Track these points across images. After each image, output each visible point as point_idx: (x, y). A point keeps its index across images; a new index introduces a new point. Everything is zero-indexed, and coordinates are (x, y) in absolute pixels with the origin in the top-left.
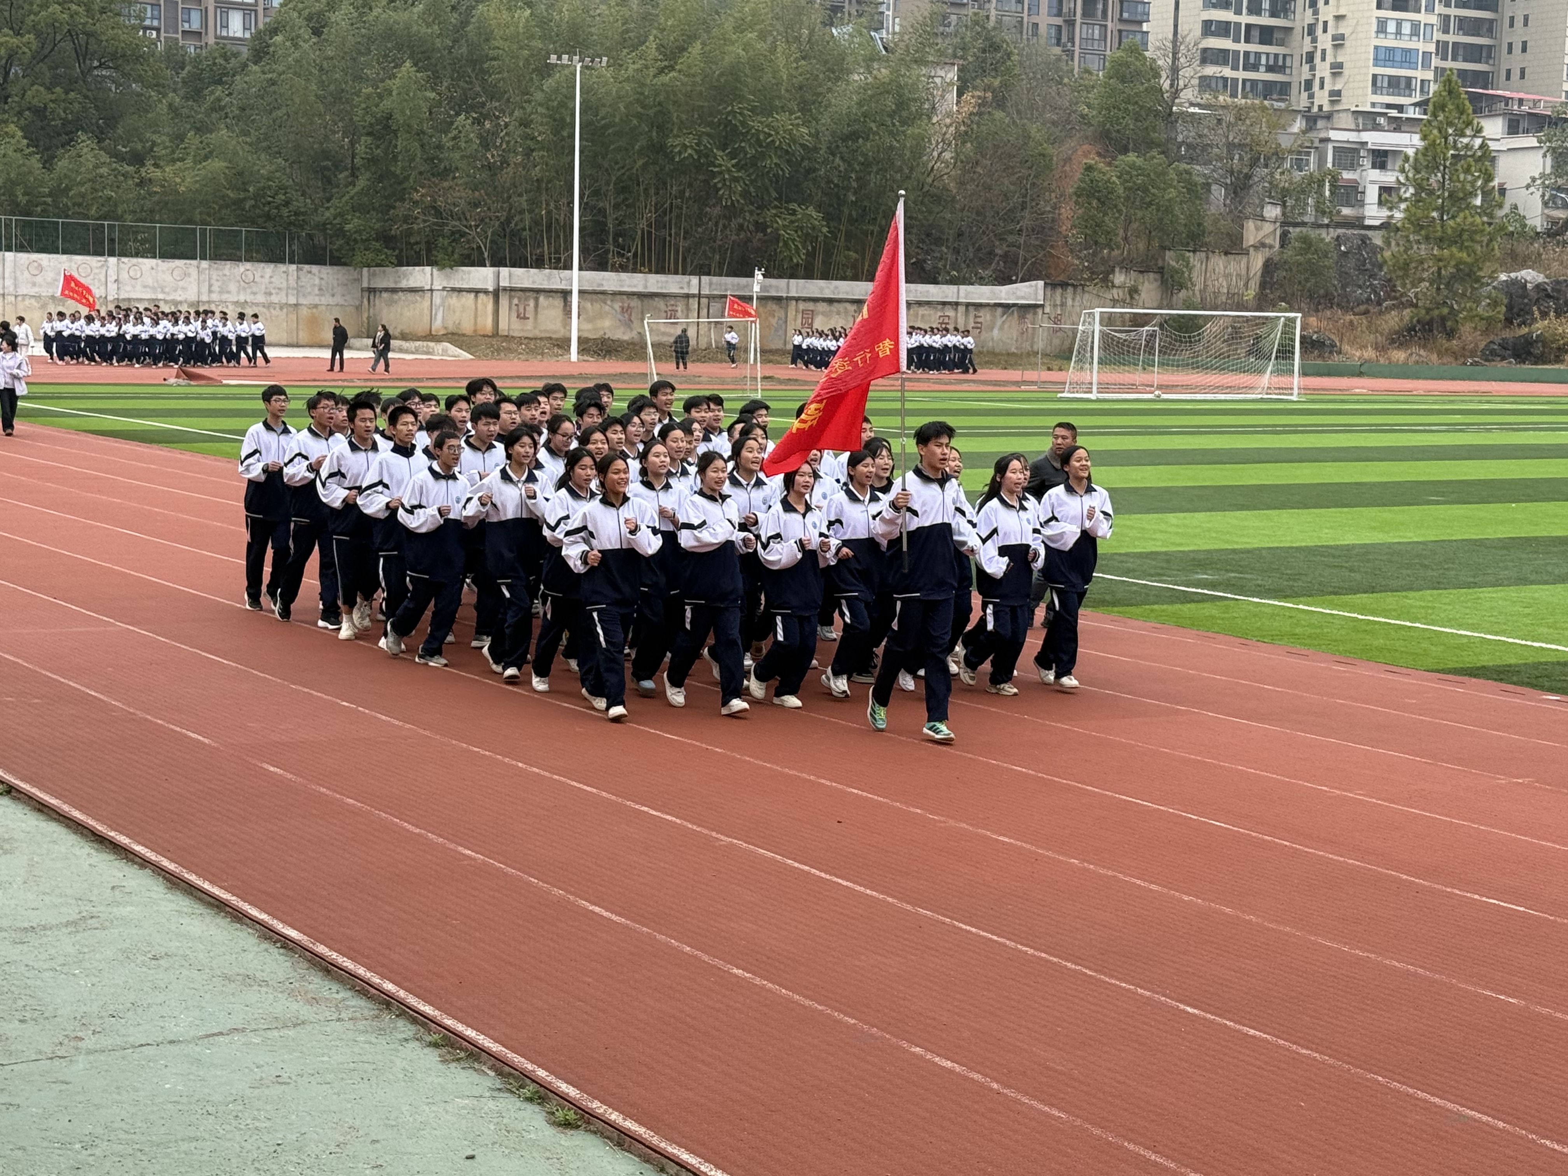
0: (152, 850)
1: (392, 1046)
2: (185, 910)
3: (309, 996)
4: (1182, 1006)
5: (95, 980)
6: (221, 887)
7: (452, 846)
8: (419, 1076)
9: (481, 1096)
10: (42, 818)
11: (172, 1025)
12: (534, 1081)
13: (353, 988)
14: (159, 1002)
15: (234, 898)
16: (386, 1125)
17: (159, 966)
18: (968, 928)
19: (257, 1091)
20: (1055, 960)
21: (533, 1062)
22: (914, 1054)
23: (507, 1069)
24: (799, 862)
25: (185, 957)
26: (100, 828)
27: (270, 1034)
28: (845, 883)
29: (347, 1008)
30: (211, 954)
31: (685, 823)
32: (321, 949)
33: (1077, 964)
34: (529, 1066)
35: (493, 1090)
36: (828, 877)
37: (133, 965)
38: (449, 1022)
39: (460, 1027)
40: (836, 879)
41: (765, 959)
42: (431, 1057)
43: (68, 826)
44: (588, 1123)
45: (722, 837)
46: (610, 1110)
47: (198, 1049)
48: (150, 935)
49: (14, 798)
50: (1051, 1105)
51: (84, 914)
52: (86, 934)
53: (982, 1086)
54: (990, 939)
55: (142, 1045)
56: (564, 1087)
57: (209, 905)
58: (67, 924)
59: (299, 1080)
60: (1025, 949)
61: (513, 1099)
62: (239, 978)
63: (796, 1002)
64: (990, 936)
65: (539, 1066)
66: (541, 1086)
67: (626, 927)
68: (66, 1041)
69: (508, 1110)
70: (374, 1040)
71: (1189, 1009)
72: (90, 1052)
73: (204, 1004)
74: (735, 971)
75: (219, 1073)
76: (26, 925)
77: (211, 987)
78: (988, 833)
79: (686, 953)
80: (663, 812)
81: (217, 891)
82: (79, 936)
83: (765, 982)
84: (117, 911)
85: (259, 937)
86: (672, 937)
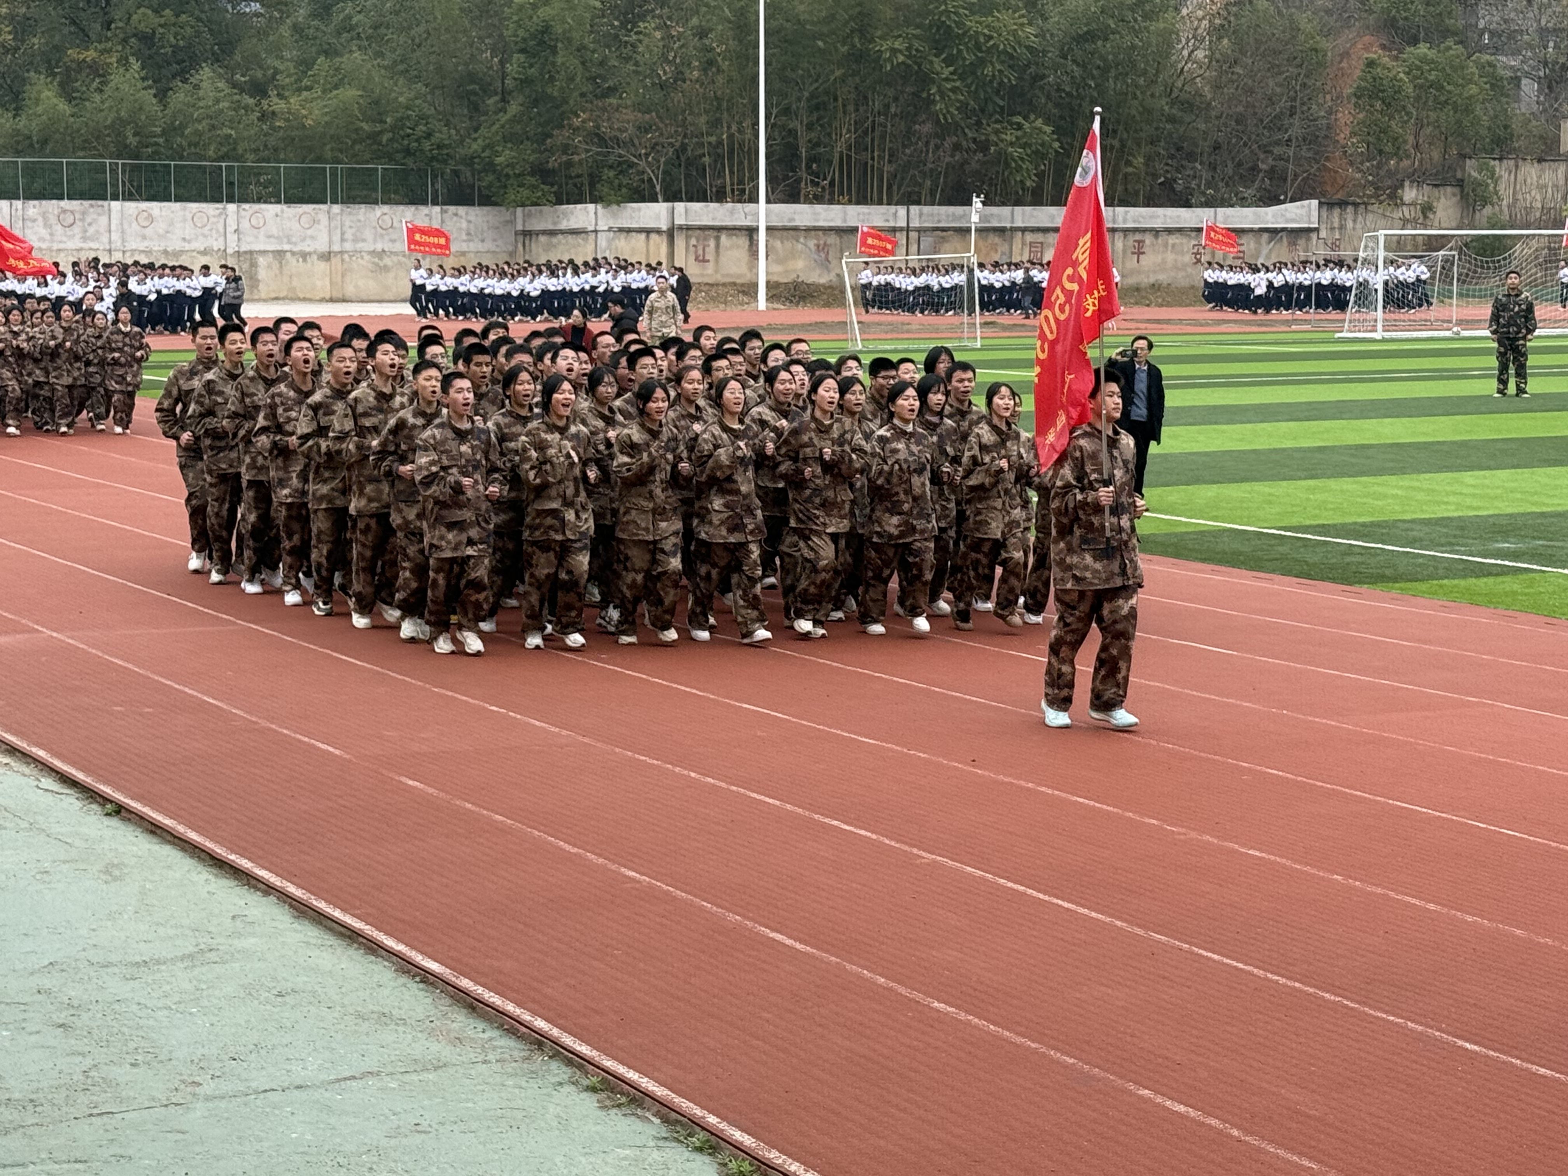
0: (277, 875)
1: (544, 1091)
2: (313, 941)
3: (453, 1035)
4: (1460, 1043)
5: (214, 1020)
6: (354, 916)
7: (614, 867)
8: (575, 1124)
9: (645, 1146)
10: (155, 840)
11: (299, 1069)
12: (703, 1129)
13: (501, 1026)
14: (285, 1042)
15: (368, 927)
17: (285, 1004)
19: (393, 1142)
20: (1311, 990)
21: (703, 1108)
22: (1141, 1097)
23: (674, 1115)
24: (1013, 882)
25: (314, 993)
26: (219, 851)
27: (407, 1078)
28: (1066, 905)
29: (494, 1048)
30: (343, 990)
31: (881, 839)
32: (465, 983)
34: (698, 1112)
35: (658, 1139)
36: (1046, 898)
37: (256, 1002)
38: (609, 1063)
39: (621, 1070)
40: (1055, 901)
41: (971, 991)
42: (589, 1102)
43: (183, 849)
45: (924, 854)
46: (790, 1161)
47: (327, 1095)
48: (275, 970)
49: (124, 819)
50: (1301, 1154)
51: (202, 946)
52: (205, 969)
53: (1220, 1132)
54: (1236, 968)
55: (266, 1091)
56: (738, 1135)
57: (341, 935)
58: (182, 959)
59: (441, 1128)
60: (1275, 978)
61: (681, 1149)
62: (375, 1016)
63: (1006, 1040)
64: (1235, 964)
65: (710, 1112)
66: (712, 1134)
67: (812, 956)
68: (182, 1086)
69: (675, 1161)
70: (524, 1084)
71: (1468, 1046)
72: (207, 1099)
73: (333, 1045)
74: (936, 1004)
75: (352, 1121)
76: (138, 959)
77: (342, 1026)
78: (1236, 846)
79: (880, 986)
80: (856, 827)
81: (348, 920)
82: (196, 971)
83: (971, 1017)
84: (238, 944)
85: (396, 970)
86: (864, 967)
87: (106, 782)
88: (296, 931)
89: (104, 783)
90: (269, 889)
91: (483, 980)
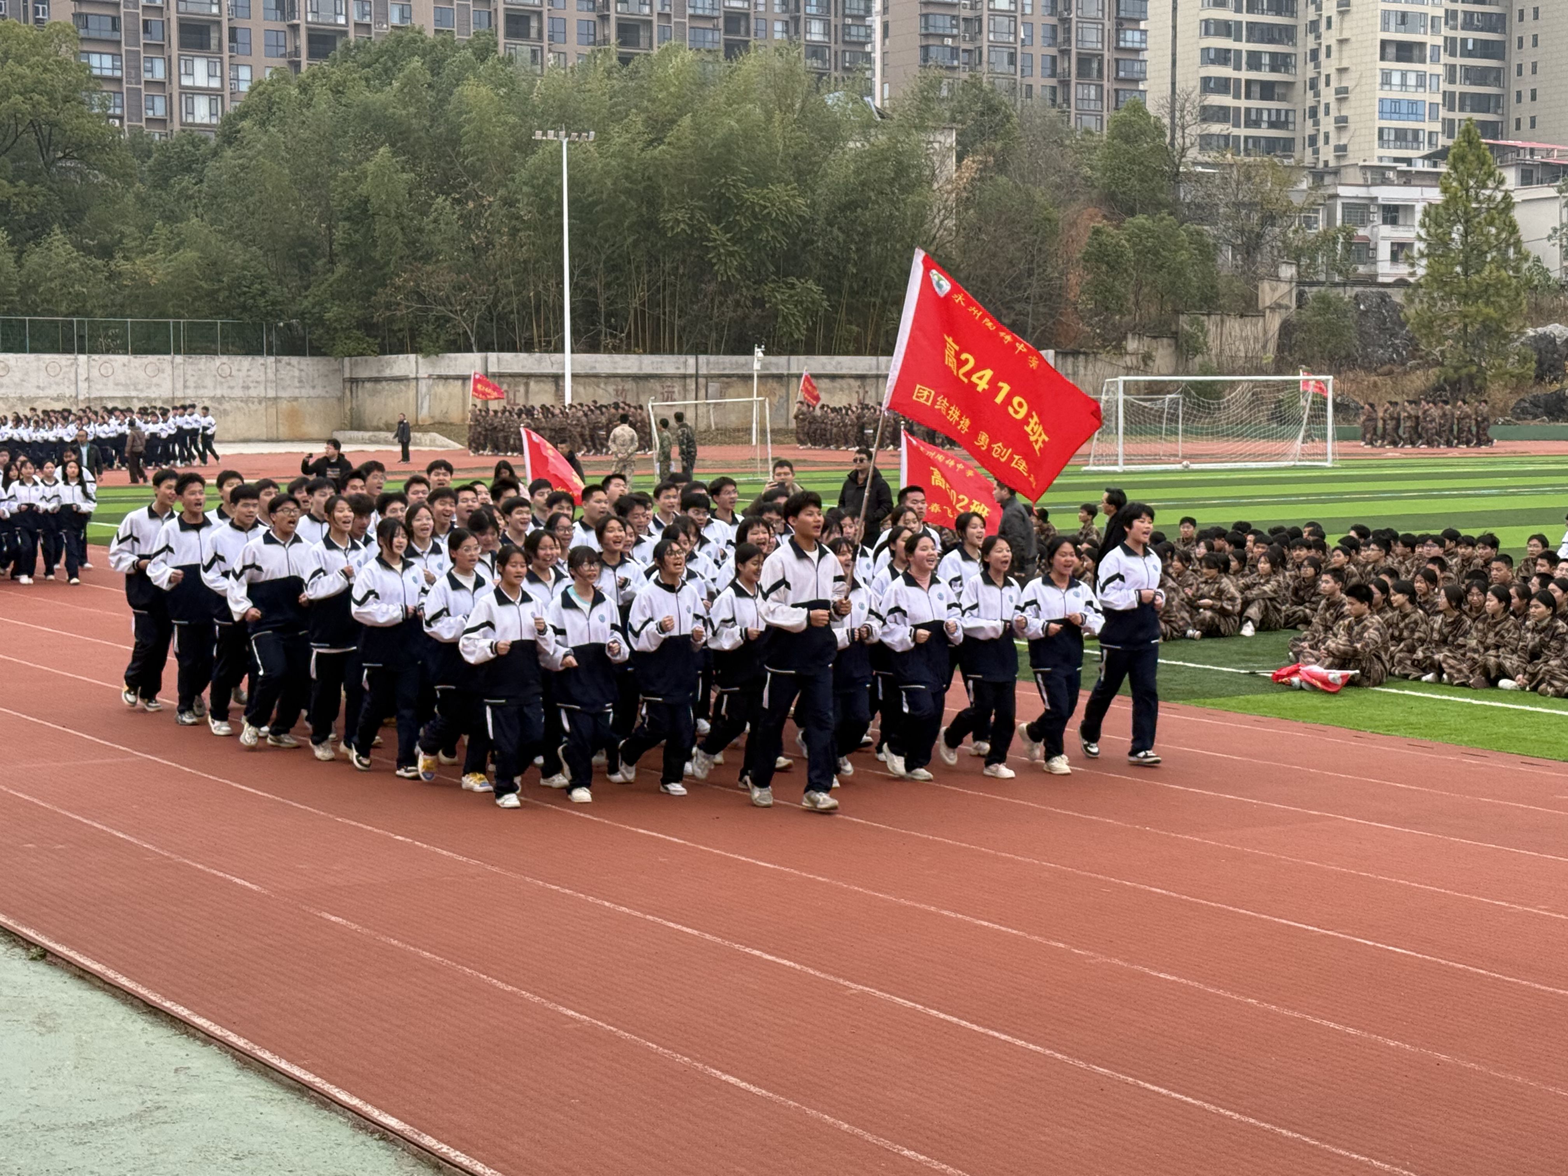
0: (216, 1023)
2: (262, 1095)
6: (301, 1067)
7: (551, 1006)
10: (84, 986)
15: (317, 1080)
17: (244, 1168)
18: (1156, 1088)
20: (1268, 1126)
24: (946, 1013)
25: (272, 1154)
26: (152, 998)
28: (1004, 1037)
30: (301, 1151)
31: (805, 969)
32: (428, 1141)
33: (1294, 1131)
37: (213, 1167)
40: (991, 1033)
41: (936, 1137)
43: (114, 996)
45: (851, 985)
48: (227, 1129)
49: (50, 964)
51: (149, 1104)
52: (154, 1131)
54: (1187, 1103)
57: (289, 1088)
58: (131, 1118)
60: (1228, 1113)
64: (1185, 1098)
67: (769, 1100)
74: (906, 1152)
76: (84, 1120)
78: (1147, 970)
79: (844, 1132)
80: (778, 956)
81: (296, 1071)
82: (147, 1133)
83: (944, 1166)
84: (187, 1100)
85: (353, 1126)
86: (824, 1112)
87: (30, 925)
88: (243, 1085)
89: (26, 926)
90: (209, 1039)
91: (445, 1136)
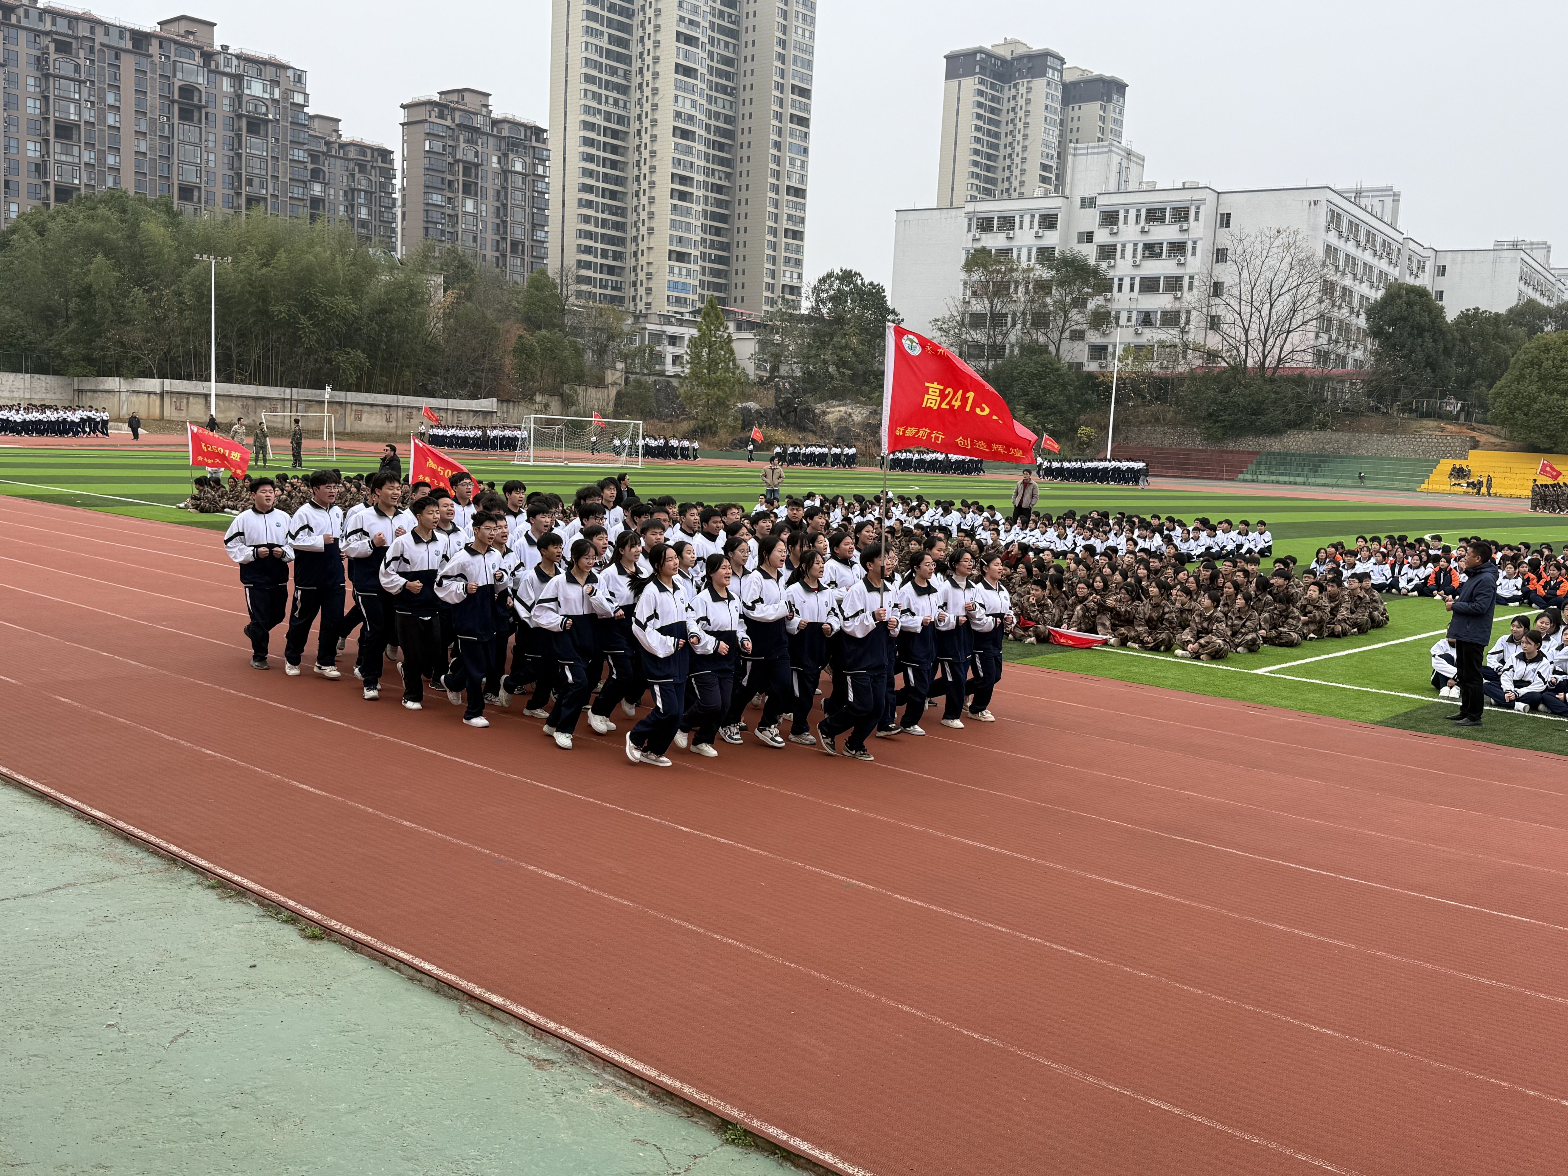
1: (182, 890)
2: (18, 800)
3: (117, 857)
4: (680, 828)
7: (198, 748)
8: (205, 910)
9: (251, 922)
11: (22, 884)
12: (287, 909)
13: (147, 850)
15: (53, 791)
16: (190, 947)
19: (92, 928)
21: (284, 896)
22: (530, 870)
23: (267, 901)
25: (23, 833)
27: (94, 886)
29: (146, 864)
30: (43, 831)
31: (349, 727)
32: (121, 824)
34: (282, 899)
35: (258, 916)
38: (221, 871)
39: (229, 875)
41: (421, 813)
42: (211, 896)
44: (330, 935)
45: (374, 735)
46: (344, 926)
47: (44, 900)
50: (622, 897)
53: (577, 888)
56: (309, 912)
57: (36, 796)
59: (122, 919)
61: (274, 922)
62: (66, 847)
63: (447, 841)
65: (289, 898)
66: (293, 911)
67: (327, 798)
69: (272, 930)
70: (169, 886)
73: (43, 867)
74: (406, 823)
75: (63, 917)
77: (46, 855)
79: (371, 814)
81: (38, 786)
83: (424, 829)
85: (75, 817)
86: (359, 803)
91: (132, 822)
